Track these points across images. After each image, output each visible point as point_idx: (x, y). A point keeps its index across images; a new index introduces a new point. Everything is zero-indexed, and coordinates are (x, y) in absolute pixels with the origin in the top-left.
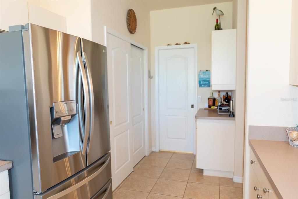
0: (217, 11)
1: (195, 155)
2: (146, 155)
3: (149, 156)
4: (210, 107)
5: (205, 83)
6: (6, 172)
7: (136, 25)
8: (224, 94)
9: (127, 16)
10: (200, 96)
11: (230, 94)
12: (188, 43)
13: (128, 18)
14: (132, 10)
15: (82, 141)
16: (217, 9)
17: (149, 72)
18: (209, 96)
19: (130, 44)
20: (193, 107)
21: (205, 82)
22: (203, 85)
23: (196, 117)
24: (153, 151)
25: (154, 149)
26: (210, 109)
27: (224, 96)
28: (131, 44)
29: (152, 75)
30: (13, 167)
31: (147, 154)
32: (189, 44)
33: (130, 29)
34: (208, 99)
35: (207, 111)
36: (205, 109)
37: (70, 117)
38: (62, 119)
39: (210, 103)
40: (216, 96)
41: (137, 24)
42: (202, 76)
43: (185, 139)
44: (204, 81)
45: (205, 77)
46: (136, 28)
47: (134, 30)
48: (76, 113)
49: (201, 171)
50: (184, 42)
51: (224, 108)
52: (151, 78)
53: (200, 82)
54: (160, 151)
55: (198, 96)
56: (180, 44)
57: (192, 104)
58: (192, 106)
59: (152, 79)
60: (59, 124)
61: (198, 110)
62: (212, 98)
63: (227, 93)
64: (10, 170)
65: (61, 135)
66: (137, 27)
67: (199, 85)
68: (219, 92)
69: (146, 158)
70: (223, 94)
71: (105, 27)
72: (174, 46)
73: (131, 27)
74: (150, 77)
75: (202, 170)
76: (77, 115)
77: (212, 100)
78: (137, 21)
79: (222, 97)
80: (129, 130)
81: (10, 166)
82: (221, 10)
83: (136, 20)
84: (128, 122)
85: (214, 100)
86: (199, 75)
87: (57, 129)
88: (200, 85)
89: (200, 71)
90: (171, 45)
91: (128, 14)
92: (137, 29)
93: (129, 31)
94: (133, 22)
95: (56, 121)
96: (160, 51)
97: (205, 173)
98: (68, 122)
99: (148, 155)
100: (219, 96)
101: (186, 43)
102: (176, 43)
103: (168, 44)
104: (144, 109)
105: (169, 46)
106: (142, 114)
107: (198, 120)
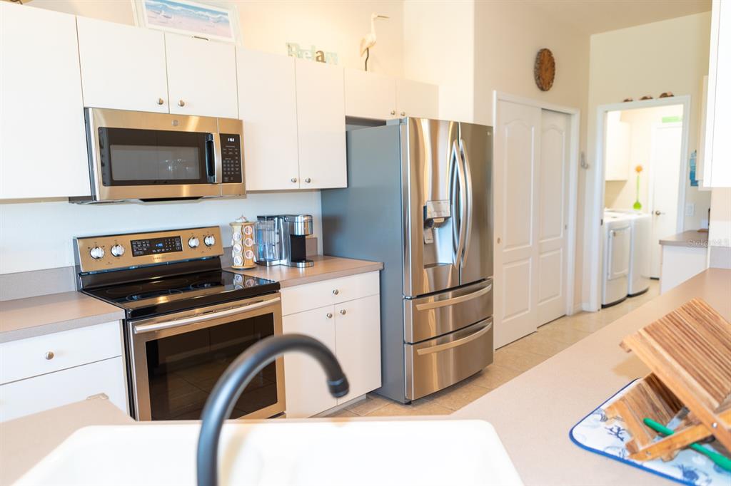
2: (568, 314)
6: (377, 274)
7: (554, 74)
9: (536, 62)
12: (669, 94)
13: (537, 65)
14: (545, 49)
15: (455, 252)
17: (582, 156)
19: (540, 110)
23: (662, 242)
28: (543, 109)
29: (588, 160)
30: (384, 269)
32: (672, 96)
33: (541, 83)
34: (709, 210)
35: (705, 235)
37: (443, 220)
38: (435, 221)
41: (556, 72)
46: (552, 79)
47: (549, 83)
48: (449, 215)
50: (661, 93)
52: (587, 168)
56: (651, 98)
59: (588, 171)
60: (431, 227)
61: (685, 231)
64: (380, 272)
65: (431, 241)
66: (556, 76)
67: (690, 182)
71: (494, 92)
72: (638, 103)
73: (543, 79)
74: (583, 165)
76: (451, 219)
78: (556, 66)
81: (382, 267)
83: (553, 65)
84: (531, 244)
86: (691, 160)
87: (427, 235)
88: (692, 183)
90: (632, 101)
91: (537, 59)
92: (555, 80)
93: (539, 87)
94: (547, 70)
95: (428, 223)
98: (440, 225)
101: (664, 95)
102: (642, 97)
103: (625, 98)
104: (566, 227)
105: (626, 103)
106: (562, 235)
107: (665, 246)
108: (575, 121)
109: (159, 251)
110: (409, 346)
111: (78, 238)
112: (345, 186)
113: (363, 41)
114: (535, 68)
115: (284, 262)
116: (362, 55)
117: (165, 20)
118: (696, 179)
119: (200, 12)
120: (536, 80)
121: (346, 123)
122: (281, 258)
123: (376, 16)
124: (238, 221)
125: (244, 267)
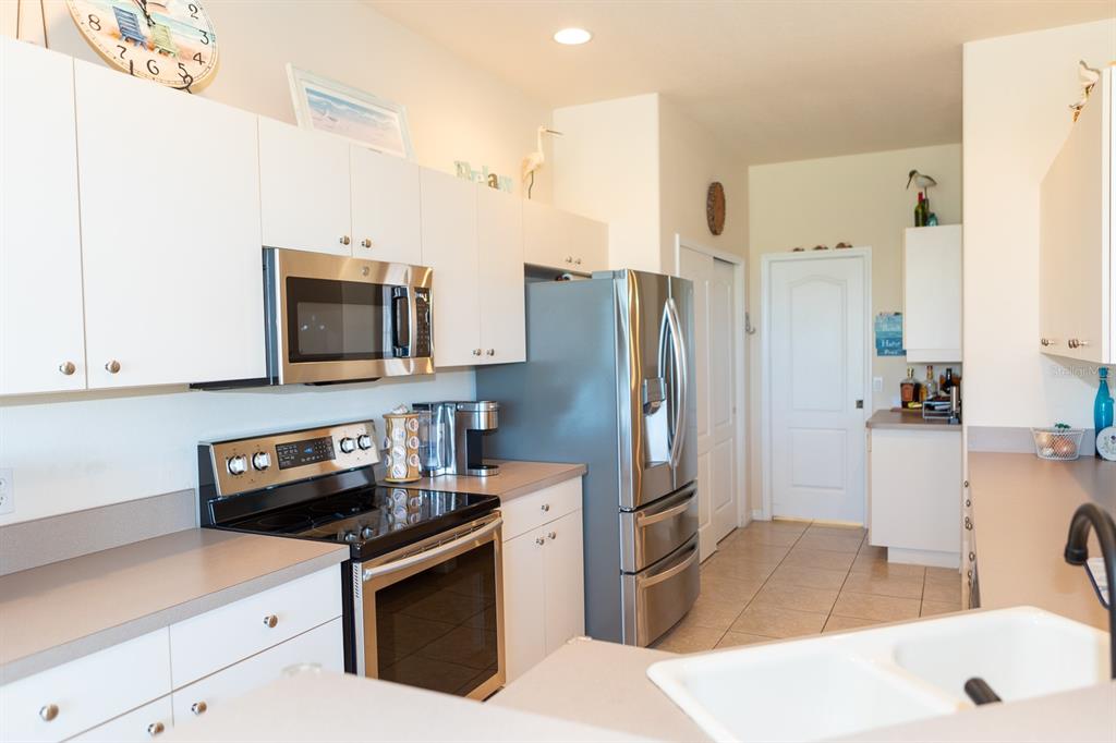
0: (919, 178)
1: (867, 530)
2: (740, 526)
3: (747, 528)
4: (905, 404)
5: (889, 344)
6: (580, 480)
7: (725, 214)
8: (944, 372)
9: (708, 198)
10: (881, 379)
11: (956, 371)
12: (846, 245)
13: (709, 203)
14: (717, 183)
15: (670, 447)
16: (919, 175)
17: (747, 317)
18: (903, 377)
19: (712, 258)
20: (861, 407)
21: (893, 343)
22: (886, 352)
23: (868, 425)
24: (755, 518)
25: (756, 515)
26: (905, 410)
27: (941, 377)
28: (715, 258)
29: (753, 325)
30: (587, 473)
31: (741, 522)
32: (850, 247)
33: (713, 226)
34: (902, 385)
35: (898, 415)
36: (893, 410)
39: (907, 396)
40: (921, 377)
41: (727, 211)
42: (885, 328)
43: (840, 489)
44: (891, 340)
45: (893, 329)
46: (723, 220)
47: (721, 226)
49: (883, 552)
50: (838, 243)
51: (939, 406)
52: (753, 333)
53: (878, 343)
54: (774, 521)
55: (875, 379)
56: (826, 248)
57: (860, 399)
58: (860, 404)
59: (752, 336)
61: (875, 410)
62: (911, 382)
63: (949, 370)
64: (583, 477)
66: (727, 217)
67: (876, 350)
68: (930, 366)
69: (738, 531)
70: (939, 373)
71: (677, 236)
72: (809, 253)
73: (716, 220)
74: (749, 330)
75: (886, 548)
77: (911, 388)
79: (937, 379)
80: (709, 454)
81: (584, 470)
82: (929, 175)
83: (724, 203)
84: (709, 434)
85: (917, 388)
86: (877, 325)
88: (880, 352)
89: (878, 314)
90: (803, 250)
91: (709, 194)
92: (725, 221)
93: (712, 231)
94: (719, 208)
96: (774, 264)
97: (892, 558)
99: (744, 525)
100: (930, 376)
101: (841, 246)
102: (815, 245)
103: (796, 247)
104: (734, 410)
105: (797, 253)
106: (731, 422)
107: (873, 430)
108: (739, 271)
109: (308, 459)
110: (629, 576)
111: (214, 444)
112: (524, 360)
113: (527, 162)
114: (708, 206)
115: (452, 469)
116: (523, 181)
117: (331, 123)
118: (904, 348)
119: (366, 115)
120: (709, 221)
121: (526, 275)
122: (446, 465)
123: (544, 130)
124: (398, 412)
125: (407, 480)
